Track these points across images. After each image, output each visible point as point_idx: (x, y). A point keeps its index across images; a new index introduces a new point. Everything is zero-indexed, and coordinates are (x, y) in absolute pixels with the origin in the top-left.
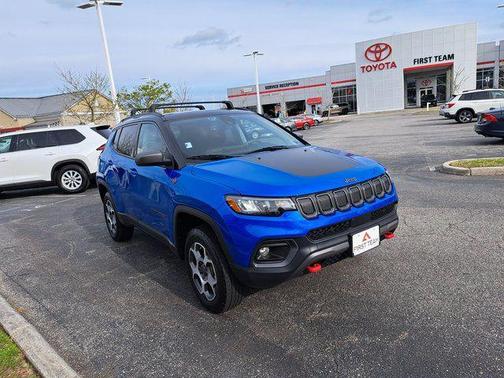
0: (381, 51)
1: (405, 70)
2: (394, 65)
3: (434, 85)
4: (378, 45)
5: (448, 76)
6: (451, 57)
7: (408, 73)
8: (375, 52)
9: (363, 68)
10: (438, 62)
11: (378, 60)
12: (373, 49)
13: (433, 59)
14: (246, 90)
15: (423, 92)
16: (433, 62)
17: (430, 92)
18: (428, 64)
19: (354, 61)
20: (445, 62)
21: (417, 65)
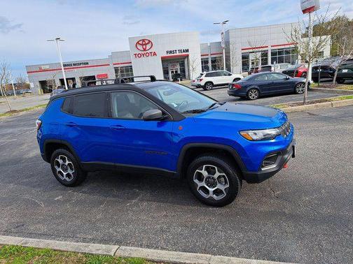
0: (146, 44)
1: (162, 58)
2: (155, 54)
3: (178, 67)
4: (143, 40)
5: (186, 63)
6: (187, 51)
7: (164, 60)
8: (142, 45)
9: (135, 55)
10: (180, 54)
11: (145, 50)
12: (141, 42)
13: (177, 52)
14: (43, 68)
15: (172, 72)
16: (178, 54)
17: (176, 72)
18: (175, 54)
19: (129, 50)
20: (184, 53)
21: (169, 55)
